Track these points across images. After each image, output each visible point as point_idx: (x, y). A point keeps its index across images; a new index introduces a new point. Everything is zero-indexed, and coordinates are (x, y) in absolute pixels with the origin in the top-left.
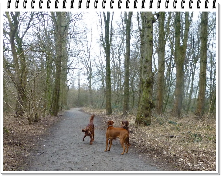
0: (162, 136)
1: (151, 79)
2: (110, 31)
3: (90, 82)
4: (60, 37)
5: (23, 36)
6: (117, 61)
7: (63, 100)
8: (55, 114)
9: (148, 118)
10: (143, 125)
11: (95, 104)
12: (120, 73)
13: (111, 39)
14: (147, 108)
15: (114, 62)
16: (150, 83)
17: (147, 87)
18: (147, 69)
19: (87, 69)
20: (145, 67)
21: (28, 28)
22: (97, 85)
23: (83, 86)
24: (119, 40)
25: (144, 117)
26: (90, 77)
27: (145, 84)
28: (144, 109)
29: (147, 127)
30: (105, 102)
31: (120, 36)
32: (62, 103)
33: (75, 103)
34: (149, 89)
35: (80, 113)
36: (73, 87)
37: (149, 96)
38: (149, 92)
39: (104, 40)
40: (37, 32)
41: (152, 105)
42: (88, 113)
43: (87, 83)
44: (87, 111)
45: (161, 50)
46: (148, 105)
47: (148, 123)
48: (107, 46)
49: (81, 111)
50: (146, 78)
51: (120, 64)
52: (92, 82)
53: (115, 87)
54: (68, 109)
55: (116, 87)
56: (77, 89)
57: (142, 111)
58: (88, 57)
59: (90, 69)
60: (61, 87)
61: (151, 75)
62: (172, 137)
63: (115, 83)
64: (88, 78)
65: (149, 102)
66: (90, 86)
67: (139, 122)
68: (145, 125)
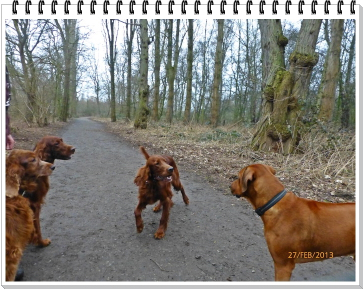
0: (155, 136)
1: (147, 91)
2: (114, 51)
3: (98, 94)
4: (68, 52)
5: (33, 49)
6: (121, 78)
7: (73, 109)
8: (64, 120)
9: (144, 123)
10: (140, 128)
11: (101, 113)
12: (123, 88)
13: (115, 58)
14: (143, 115)
15: (119, 79)
16: (146, 94)
17: (144, 97)
18: (144, 82)
19: (95, 83)
20: (142, 81)
21: (38, 42)
22: (104, 98)
23: (92, 98)
24: (123, 60)
25: (141, 122)
26: (97, 90)
27: (142, 95)
28: (141, 115)
29: (143, 130)
30: (110, 112)
31: (124, 56)
32: (72, 112)
33: (84, 112)
34: (145, 99)
35: (89, 120)
36: (83, 99)
37: (145, 105)
38: (145, 101)
39: (109, 58)
40: (47, 47)
41: (147, 112)
42: (95, 121)
43: (95, 95)
44: (95, 119)
45: (157, 69)
46: (144, 112)
47: (144, 127)
48: (112, 62)
49: (89, 119)
50: (142, 90)
51: (124, 80)
52: (99, 95)
53: (119, 100)
54: (78, 117)
55: (121, 99)
56: (86, 101)
57: (140, 117)
58: (96, 73)
59: (97, 83)
60: (71, 97)
61: (147, 87)
62: (162, 136)
63: (120, 96)
64: (96, 91)
65: (145, 110)
66: (97, 98)
67: (137, 126)
68: (142, 128)
